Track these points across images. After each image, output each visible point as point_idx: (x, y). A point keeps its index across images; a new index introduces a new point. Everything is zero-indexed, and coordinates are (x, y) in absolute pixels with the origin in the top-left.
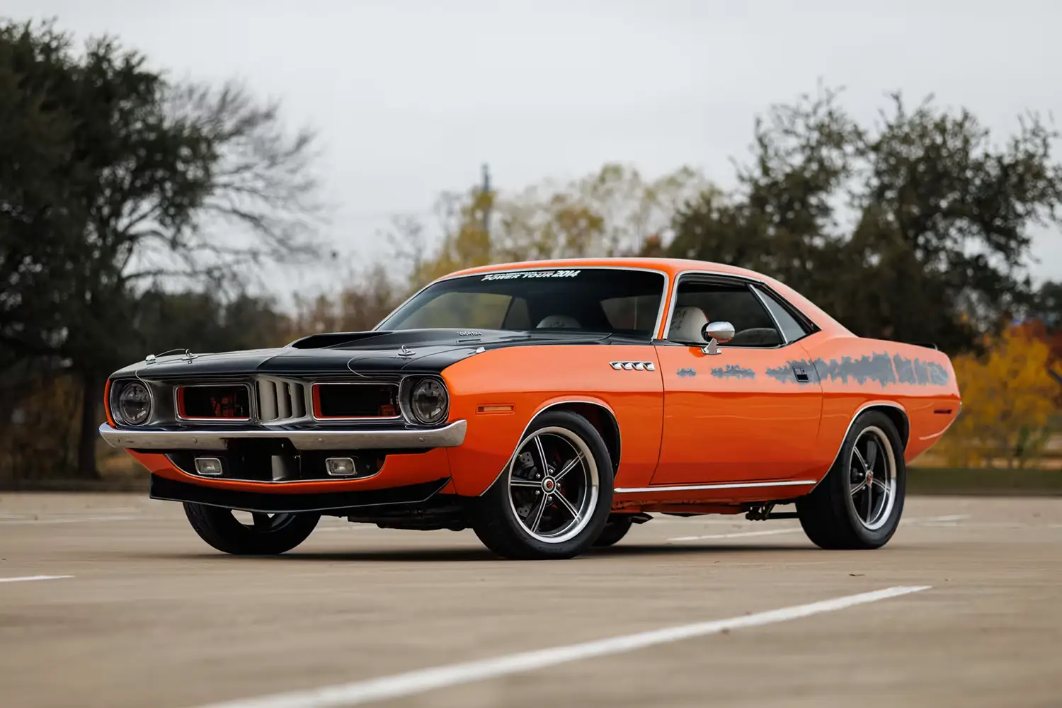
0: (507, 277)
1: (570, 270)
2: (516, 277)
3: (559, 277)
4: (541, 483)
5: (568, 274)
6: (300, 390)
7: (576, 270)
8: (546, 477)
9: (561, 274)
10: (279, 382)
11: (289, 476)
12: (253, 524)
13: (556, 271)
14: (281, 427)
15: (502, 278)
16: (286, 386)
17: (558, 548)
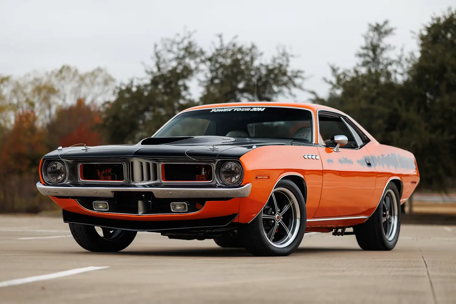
0: (225, 110)
1: (260, 108)
2: (230, 111)
3: (254, 111)
4: (275, 216)
5: (259, 109)
6: (155, 166)
7: (263, 108)
8: (277, 213)
9: (255, 109)
10: (144, 162)
11: (147, 211)
12: (103, 236)
13: (252, 108)
14: (144, 186)
15: (222, 111)
16: (148, 165)
17: (283, 250)
